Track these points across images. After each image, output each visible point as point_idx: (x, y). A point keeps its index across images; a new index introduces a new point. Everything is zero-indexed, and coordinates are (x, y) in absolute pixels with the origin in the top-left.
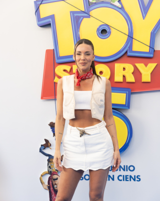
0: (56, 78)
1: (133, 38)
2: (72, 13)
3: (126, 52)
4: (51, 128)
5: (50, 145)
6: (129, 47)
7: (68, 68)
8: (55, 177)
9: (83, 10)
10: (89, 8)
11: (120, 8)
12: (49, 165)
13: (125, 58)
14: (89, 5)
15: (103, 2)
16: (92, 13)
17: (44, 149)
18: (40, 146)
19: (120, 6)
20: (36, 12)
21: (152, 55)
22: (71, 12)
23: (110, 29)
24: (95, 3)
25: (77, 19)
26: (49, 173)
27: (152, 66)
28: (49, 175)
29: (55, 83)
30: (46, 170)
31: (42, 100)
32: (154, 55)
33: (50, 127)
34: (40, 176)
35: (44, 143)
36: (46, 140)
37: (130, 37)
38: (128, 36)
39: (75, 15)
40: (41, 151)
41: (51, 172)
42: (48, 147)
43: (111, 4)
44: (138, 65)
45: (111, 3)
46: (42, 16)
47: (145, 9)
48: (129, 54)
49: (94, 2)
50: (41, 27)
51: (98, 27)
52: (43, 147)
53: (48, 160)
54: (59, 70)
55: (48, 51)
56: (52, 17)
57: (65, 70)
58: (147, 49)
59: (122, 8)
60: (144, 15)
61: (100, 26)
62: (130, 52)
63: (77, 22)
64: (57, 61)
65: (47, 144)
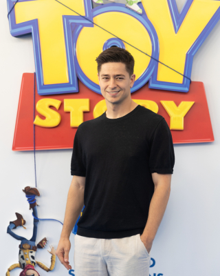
0: (37, 118)
1: (158, 61)
2: (66, 18)
3: (148, 83)
4: (27, 197)
5: (25, 222)
6: (152, 75)
7: (56, 103)
8: (30, 272)
9: (83, 14)
10: (93, 11)
11: (140, 15)
12: (22, 254)
13: (145, 91)
14: (92, 8)
15: (114, 4)
16: (97, 19)
17: (15, 228)
18: (9, 224)
19: (140, 11)
20: (9, 13)
21: (186, 89)
22: (64, 17)
23: (123, 45)
24: (102, 4)
25: (72, 28)
26: (21, 267)
27: (186, 105)
28: (21, 270)
29: (35, 125)
30: (16, 261)
31: (13, 152)
32: (189, 89)
33: (24, 194)
34: (7, 270)
35: (15, 218)
36: (18, 215)
37: (155, 60)
38: (152, 57)
39: (71, 21)
40: (9, 231)
41: (24, 264)
42: (21, 225)
43: (127, 7)
44: (165, 103)
45: (127, 5)
46: (18, 21)
47: (178, 18)
48: (152, 85)
49: (101, 2)
50: (16, 37)
51: (105, 41)
52: (14, 226)
53: (21, 247)
54: (43, 105)
55: (25, 76)
56: (35, 23)
57: (51, 107)
58: (179, 79)
59: (144, 14)
60: (177, 27)
61: (109, 40)
62: (153, 83)
63: (73, 32)
64: (40, 91)
65: (19, 222)
